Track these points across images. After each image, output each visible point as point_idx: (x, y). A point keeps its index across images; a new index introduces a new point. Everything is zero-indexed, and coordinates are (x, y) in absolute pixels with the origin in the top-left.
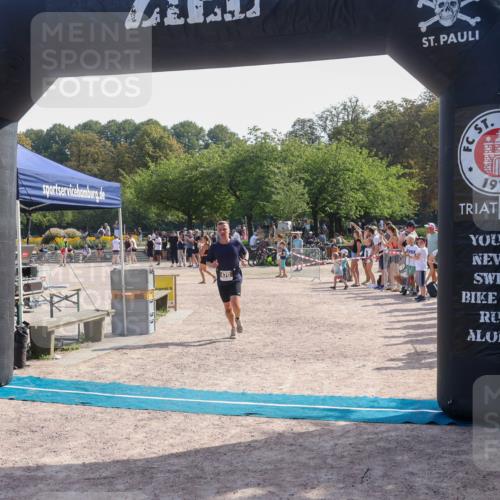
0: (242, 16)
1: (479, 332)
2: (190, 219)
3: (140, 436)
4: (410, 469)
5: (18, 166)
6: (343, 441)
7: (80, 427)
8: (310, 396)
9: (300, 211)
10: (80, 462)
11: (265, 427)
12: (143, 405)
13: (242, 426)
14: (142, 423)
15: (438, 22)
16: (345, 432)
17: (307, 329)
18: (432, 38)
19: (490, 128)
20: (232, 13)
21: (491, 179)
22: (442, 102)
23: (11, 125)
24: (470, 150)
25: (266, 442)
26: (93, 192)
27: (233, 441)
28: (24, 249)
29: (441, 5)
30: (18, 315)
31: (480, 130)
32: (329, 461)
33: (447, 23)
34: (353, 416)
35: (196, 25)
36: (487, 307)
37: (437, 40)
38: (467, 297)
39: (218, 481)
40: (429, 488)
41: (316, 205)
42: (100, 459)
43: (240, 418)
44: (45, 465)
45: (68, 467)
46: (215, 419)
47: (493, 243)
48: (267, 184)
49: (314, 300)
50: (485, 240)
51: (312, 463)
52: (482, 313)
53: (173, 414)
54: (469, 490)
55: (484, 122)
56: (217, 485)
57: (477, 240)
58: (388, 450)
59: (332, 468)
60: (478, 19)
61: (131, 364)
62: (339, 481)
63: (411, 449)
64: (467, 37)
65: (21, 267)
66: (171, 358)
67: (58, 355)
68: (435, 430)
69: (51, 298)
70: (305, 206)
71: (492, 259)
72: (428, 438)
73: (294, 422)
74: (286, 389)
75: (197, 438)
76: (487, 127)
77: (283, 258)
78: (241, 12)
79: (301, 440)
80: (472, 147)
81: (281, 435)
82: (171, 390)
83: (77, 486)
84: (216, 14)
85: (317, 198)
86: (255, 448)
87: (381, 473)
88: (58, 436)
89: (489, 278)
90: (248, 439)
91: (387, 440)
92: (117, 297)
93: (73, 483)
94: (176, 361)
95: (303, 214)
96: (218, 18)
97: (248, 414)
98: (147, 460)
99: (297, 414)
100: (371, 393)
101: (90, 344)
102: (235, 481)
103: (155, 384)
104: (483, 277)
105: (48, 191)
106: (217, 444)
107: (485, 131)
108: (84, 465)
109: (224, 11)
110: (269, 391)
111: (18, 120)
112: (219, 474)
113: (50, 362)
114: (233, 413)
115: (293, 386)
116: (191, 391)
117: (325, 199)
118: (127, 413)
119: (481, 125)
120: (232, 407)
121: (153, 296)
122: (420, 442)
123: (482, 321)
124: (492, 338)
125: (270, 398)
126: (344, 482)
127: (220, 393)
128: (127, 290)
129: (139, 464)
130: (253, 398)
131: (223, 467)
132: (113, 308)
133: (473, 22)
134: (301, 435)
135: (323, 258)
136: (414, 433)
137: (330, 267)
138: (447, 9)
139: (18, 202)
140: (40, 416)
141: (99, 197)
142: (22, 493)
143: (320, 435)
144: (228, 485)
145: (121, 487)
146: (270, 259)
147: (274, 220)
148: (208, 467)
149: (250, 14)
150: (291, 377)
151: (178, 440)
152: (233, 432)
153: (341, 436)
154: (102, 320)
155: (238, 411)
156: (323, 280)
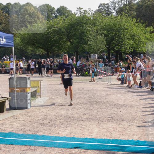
2: (48, 53)
9: (102, 49)
12: (25, 143)
13: (72, 153)
17: (104, 107)
34: (127, 149)
41: (110, 46)
43: (72, 149)
46: (59, 150)
48: (86, 36)
49: (108, 93)
53: (39, 148)
61: (19, 124)
74: (94, 136)
77: (93, 72)
82: (38, 136)
85: (110, 43)
92: (12, 91)
94: (41, 122)
95: (103, 51)
97: (75, 148)
99: (99, 148)
100: (135, 138)
103: (30, 133)
110: (86, 137)
116: (48, 137)
117: (114, 44)
118: (16, 147)
120: (68, 144)
121: (30, 90)
125: (86, 140)
127: (62, 138)
128: (17, 88)
130: (78, 140)
132: (10, 96)
135: (113, 73)
137: (116, 77)
146: (87, 73)
150: (96, 130)
154: (4, 102)
155: (70, 146)
156: (113, 83)
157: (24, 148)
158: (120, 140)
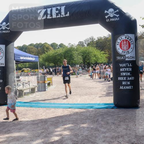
0: (65, 16)
1: (122, 87)
2: (55, 65)
3: (44, 114)
4: (108, 119)
5: (14, 52)
6: (92, 113)
7: (30, 112)
8: (84, 104)
9: (81, 62)
10: (30, 120)
11: (73, 111)
12: (45, 107)
13: (68, 111)
14: (45, 111)
15: (109, 16)
16: (92, 111)
18: (108, 20)
19: (123, 39)
20: (63, 15)
21: (124, 51)
22: (111, 34)
23: (13, 43)
24: (118, 45)
25: (74, 114)
26: (32, 58)
27: (66, 114)
28: (16, 72)
29: (110, 12)
30: (15, 87)
31: (121, 40)
32: (89, 118)
33: (112, 16)
34: (94, 107)
35: (55, 18)
36: (124, 81)
37: (110, 20)
38: (119, 78)
39: (63, 123)
40: (112, 123)
41: (84, 61)
42: (35, 119)
44: (22, 121)
45: (27, 121)
46: (62, 109)
47: (125, 66)
48: (73, 56)
49: (84, 82)
50: (123, 65)
51: (85, 118)
52: (123, 82)
53: (52, 109)
54: (121, 123)
55: (121, 38)
56: (62, 124)
57: (121, 65)
58: (102, 115)
59: (89, 119)
60: (119, 15)
62: (91, 122)
63: (107, 114)
64: (116, 19)
65: (16, 76)
66: (51, 96)
67: (25, 96)
68: (113, 110)
69: (23, 83)
70: (82, 61)
71: (125, 70)
72: (112, 112)
73: (80, 109)
74: (78, 102)
75: (57, 114)
76: (122, 39)
77: (77, 73)
78: (65, 15)
79: (82, 113)
80: (119, 44)
81: (77, 112)
82: (51, 103)
83: (30, 125)
84: (59, 16)
85: (85, 59)
86: (71, 116)
87: (101, 120)
88: (25, 115)
89: (124, 74)
90: (69, 113)
91: (102, 112)
92: (38, 83)
93: (29, 125)
96: (60, 16)
97: (70, 108)
98: (46, 119)
100: (98, 102)
101: (32, 94)
102: (67, 123)
104: (123, 74)
105: (22, 58)
106: (62, 115)
107: (122, 40)
108: (31, 120)
109: (61, 15)
111: (14, 42)
112: (63, 122)
113: (23, 98)
114: (66, 108)
115: (80, 101)
116: (56, 103)
117: (86, 59)
118: (41, 109)
119: (121, 39)
120: (66, 107)
121: (47, 82)
122: (110, 113)
123: (123, 84)
124: (125, 88)
125: (75, 104)
126: (92, 122)
127: (63, 104)
128: (41, 81)
129: (44, 120)
130: (71, 104)
131: (64, 120)
132: (37, 85)
133: (117, 16)
134: (82, 112)
136: (109, 111)
137: (88, 75)
138: (112, 13)
139: (15, 61)
140: (21, 110)
141: (33, 59)
142: (17, 127)
143: (87, 112)
144: (65, 124)
145: (40, 125)
146: (74, 73)
147: (75, 65)
148: (60, 120)
149: (67, 15)
150: (79, 100)
151: (53, 114)
152: (66, 112)
153: (92, 112)
154: (35, 88)
155: (67, 108)
156: (87, 78)
157: (45, 109)
158: (91, 104)
